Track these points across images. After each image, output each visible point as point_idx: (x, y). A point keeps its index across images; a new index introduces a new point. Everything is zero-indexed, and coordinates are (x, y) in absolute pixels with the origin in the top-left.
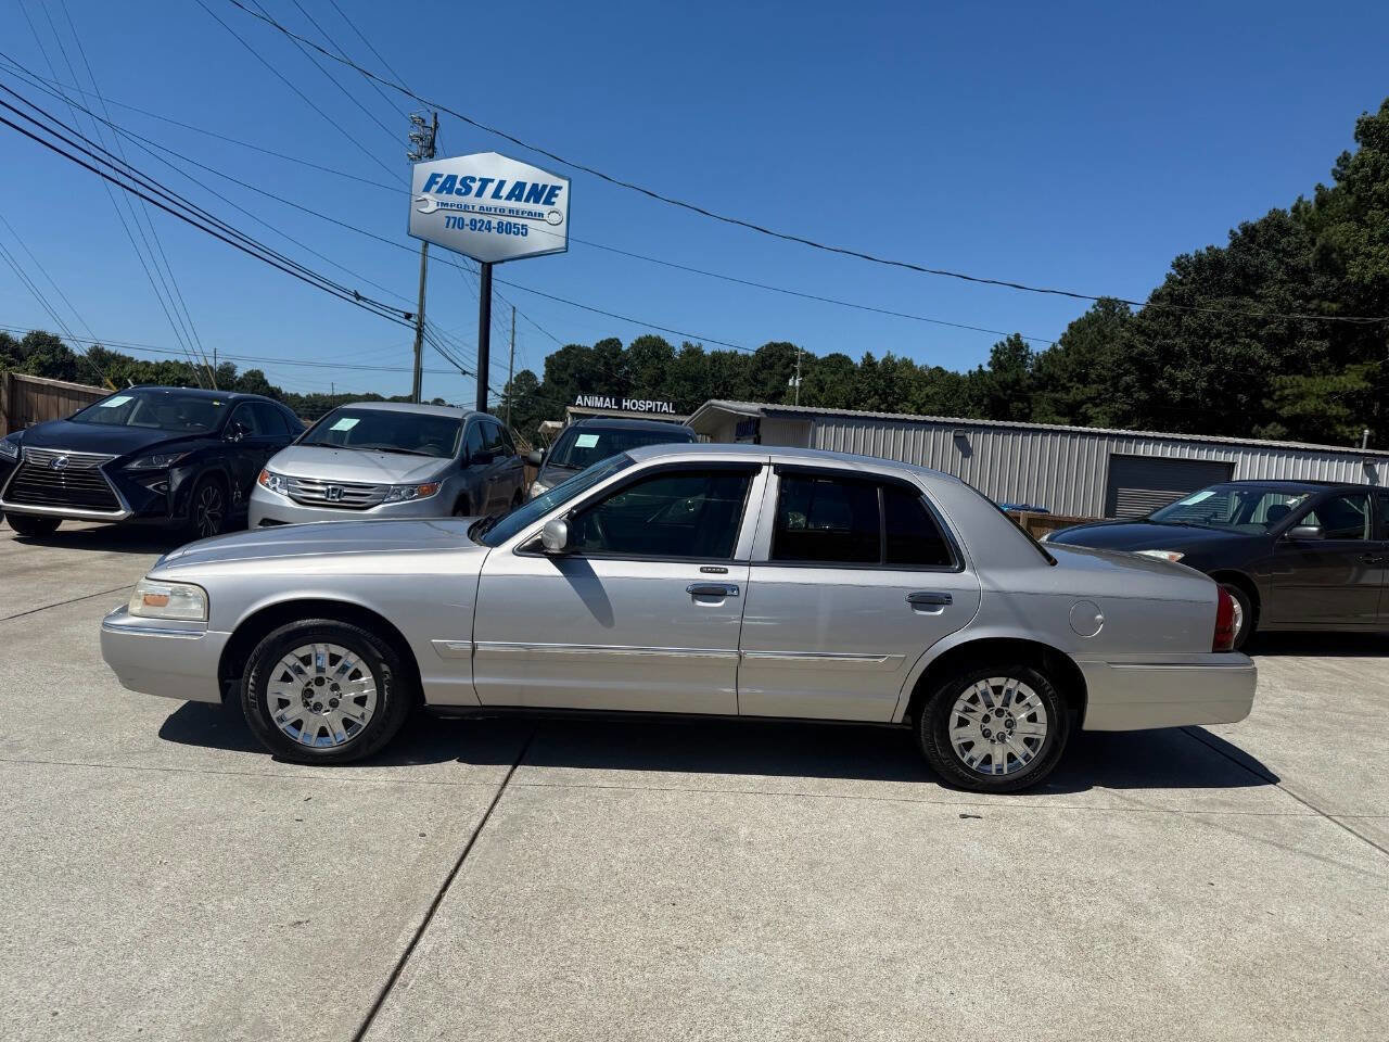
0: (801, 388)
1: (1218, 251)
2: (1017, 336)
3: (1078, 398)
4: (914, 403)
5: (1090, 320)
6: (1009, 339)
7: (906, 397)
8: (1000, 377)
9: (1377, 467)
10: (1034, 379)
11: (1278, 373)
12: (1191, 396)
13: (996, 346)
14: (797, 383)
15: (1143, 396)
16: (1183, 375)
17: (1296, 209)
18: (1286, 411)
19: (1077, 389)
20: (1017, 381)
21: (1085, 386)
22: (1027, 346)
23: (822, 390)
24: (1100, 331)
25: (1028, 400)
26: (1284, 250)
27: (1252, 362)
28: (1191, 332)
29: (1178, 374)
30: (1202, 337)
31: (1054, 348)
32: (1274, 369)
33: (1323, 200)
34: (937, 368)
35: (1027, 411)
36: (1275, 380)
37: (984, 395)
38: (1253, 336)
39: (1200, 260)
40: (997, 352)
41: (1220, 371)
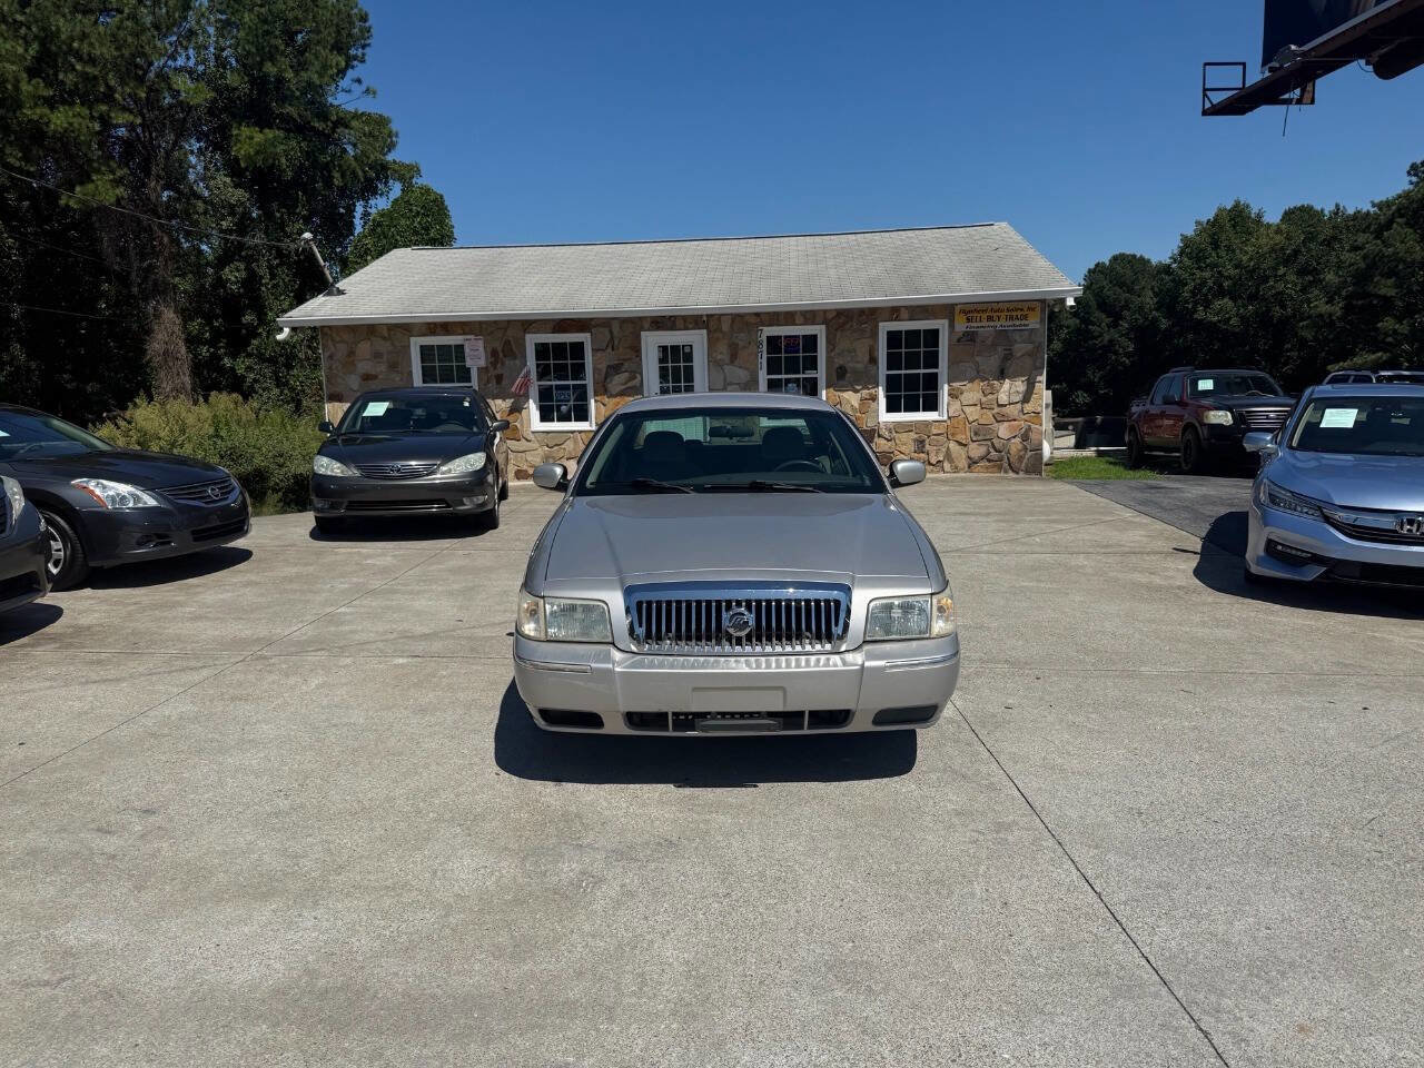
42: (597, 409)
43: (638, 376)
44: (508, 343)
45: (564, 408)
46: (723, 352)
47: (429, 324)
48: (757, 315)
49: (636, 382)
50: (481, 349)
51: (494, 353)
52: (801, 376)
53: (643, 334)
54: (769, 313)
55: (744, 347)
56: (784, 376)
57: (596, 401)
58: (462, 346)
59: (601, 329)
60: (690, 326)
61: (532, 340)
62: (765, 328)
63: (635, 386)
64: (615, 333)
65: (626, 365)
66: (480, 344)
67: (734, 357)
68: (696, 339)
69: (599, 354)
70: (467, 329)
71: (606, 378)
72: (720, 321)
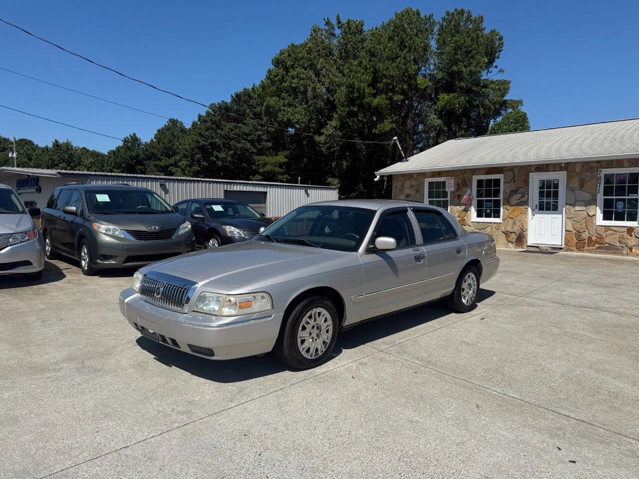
0: (17, 158)
1: (227, 103)
2: (134, 134)
3: (167, 164)
4: (85, 166)
5: (167, 128)
6: (130, 136)
7: (80, 163)
8: (129, 153)
9: (308, 191)
10: (145, 155)
11: (257, 154)
12: (225, 164)
13: (125, 139)
14: (15, 155)
15: (205, 164)
16: (222, 155)
17: (253, 89)
18: (261, 170)
19: (166, 160)
20: (137, 156)
21: (169, 159)
22: (140, 139)
23: (30, 159)
24: (173, 134)
25: (144, 165)
26: (252, 105)
27: (247, 150)
28: (222, 137)
29: (219, 154)
30: (227, 139)
31: (152, 141)
32: (255, 153)
33: (263, 87)
34: (84, 148)
35: (144, 170)
36: (256, 158)
37: (122, 162)
38: (245, 139)
39: (220, 106)
40: (125, 141)
41: (235, 153)
42: (504, 212)
43: (526, 196)
44: (464, 180)
45: (488, 211)
46: (575, 183)
47: (433, 172)
48: (598, 162)
49: (525, 199)
50: (453, 183)
51: (458, 185)
52: (627, 197)
53: (531, 174)
54: (606, 161)
55: (588, 181)
56: (614, 197)
57: (503, 208)
58: (445, 182)
59: (509, 172)
60: (557, 170)
61: (475, 178)
62: (603, 170)
63: (525, 201)
64: (516, 174)
65: (520, 190)
66: (452, 181)
67: (582, 186)
68: (561, 177)
69: (506, 185)
70: (448, 174)
71: (509, 197)
72: (574, 166)
